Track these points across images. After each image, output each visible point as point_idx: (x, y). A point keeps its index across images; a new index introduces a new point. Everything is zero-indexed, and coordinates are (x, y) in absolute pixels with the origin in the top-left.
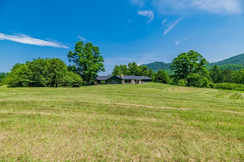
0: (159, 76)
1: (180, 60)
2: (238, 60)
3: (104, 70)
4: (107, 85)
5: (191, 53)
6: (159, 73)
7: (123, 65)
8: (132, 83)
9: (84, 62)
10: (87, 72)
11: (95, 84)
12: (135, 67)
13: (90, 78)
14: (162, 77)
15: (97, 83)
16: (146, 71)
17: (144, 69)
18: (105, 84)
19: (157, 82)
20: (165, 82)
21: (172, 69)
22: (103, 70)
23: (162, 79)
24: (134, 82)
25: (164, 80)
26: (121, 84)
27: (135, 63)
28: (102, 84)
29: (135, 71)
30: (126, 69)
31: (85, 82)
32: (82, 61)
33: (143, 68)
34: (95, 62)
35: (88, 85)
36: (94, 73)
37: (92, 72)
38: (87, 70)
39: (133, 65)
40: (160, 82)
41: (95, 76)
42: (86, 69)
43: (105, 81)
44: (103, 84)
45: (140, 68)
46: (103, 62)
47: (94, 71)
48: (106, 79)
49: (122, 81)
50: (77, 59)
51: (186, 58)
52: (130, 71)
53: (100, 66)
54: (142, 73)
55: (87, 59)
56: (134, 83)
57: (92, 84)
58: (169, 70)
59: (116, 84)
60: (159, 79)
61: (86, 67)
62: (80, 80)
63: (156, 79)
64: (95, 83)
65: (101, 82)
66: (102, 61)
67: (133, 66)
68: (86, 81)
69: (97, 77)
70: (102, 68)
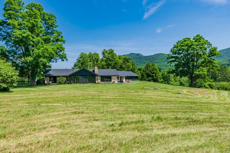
0: (148, 72)
1: (184, 47)
3: (65, 58)
4: (69, 85)
5: (198, 39)
6: (147, 67)
7: (92, 53)
8: (114, 82)
9: (23, 37)
10: (29, 59)
11: (46, 84)
12: (112, 57)
13: (37, 72)
14: (152, 73)
15: (50, 81)
16: (128, 64)
17: (126, 60)
18: (65, 83)
19: (145, 80)
20: (155, 80)
21: (170, 62)
22: (63, 58)
23: (153, 76)
24: (117, 80)
25: (155, 78)
26: (95, 83)
27: (113, 51)
28: (60, 83)
29: (113, 63)
30: (98, 60)
31: (26, 80)
32: (19, 36)
33: (124, 59)
34: (47, 41)
35: (31, 86)
36: (45, 60)
37: (41, 59)
38: (29, 55)
39: (109, 53)
40: (149, 81)
41: (46, 68)
42: (27, 53)
43: (65, 79)
44: (62, 84)
45: (119, 58)
46: (63, 42)
47: (45, 57)
48: (67, 74)
49: (96, 78)
50: (8, 33)
51: (192, 45)
52: (106, 62)
53: (58, 49)
54: (124, 66)
55: (29, 33)
56: (117, 82)
57: (40, 83)
58: (166, 63)
59: (86, 83)
60: (148, 75)
61: (27, 50)
62: (10, 74)
63: (143, 76)
64: (46, 82)
65: (58, 79)
66: (61, 41)
67: (109, 55)
68: (29, 77)
69: (50, 70)
70: (61, 53)
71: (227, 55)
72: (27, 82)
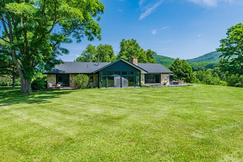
2: (212, 58)
6: (176, 64)
8: (164, 84)
15: (58, 82)
24: (169, 81)
33: (148, 53)
48: (89, 70)
56: (168, 84)
71: (217, 57)
72: (10, 86)
